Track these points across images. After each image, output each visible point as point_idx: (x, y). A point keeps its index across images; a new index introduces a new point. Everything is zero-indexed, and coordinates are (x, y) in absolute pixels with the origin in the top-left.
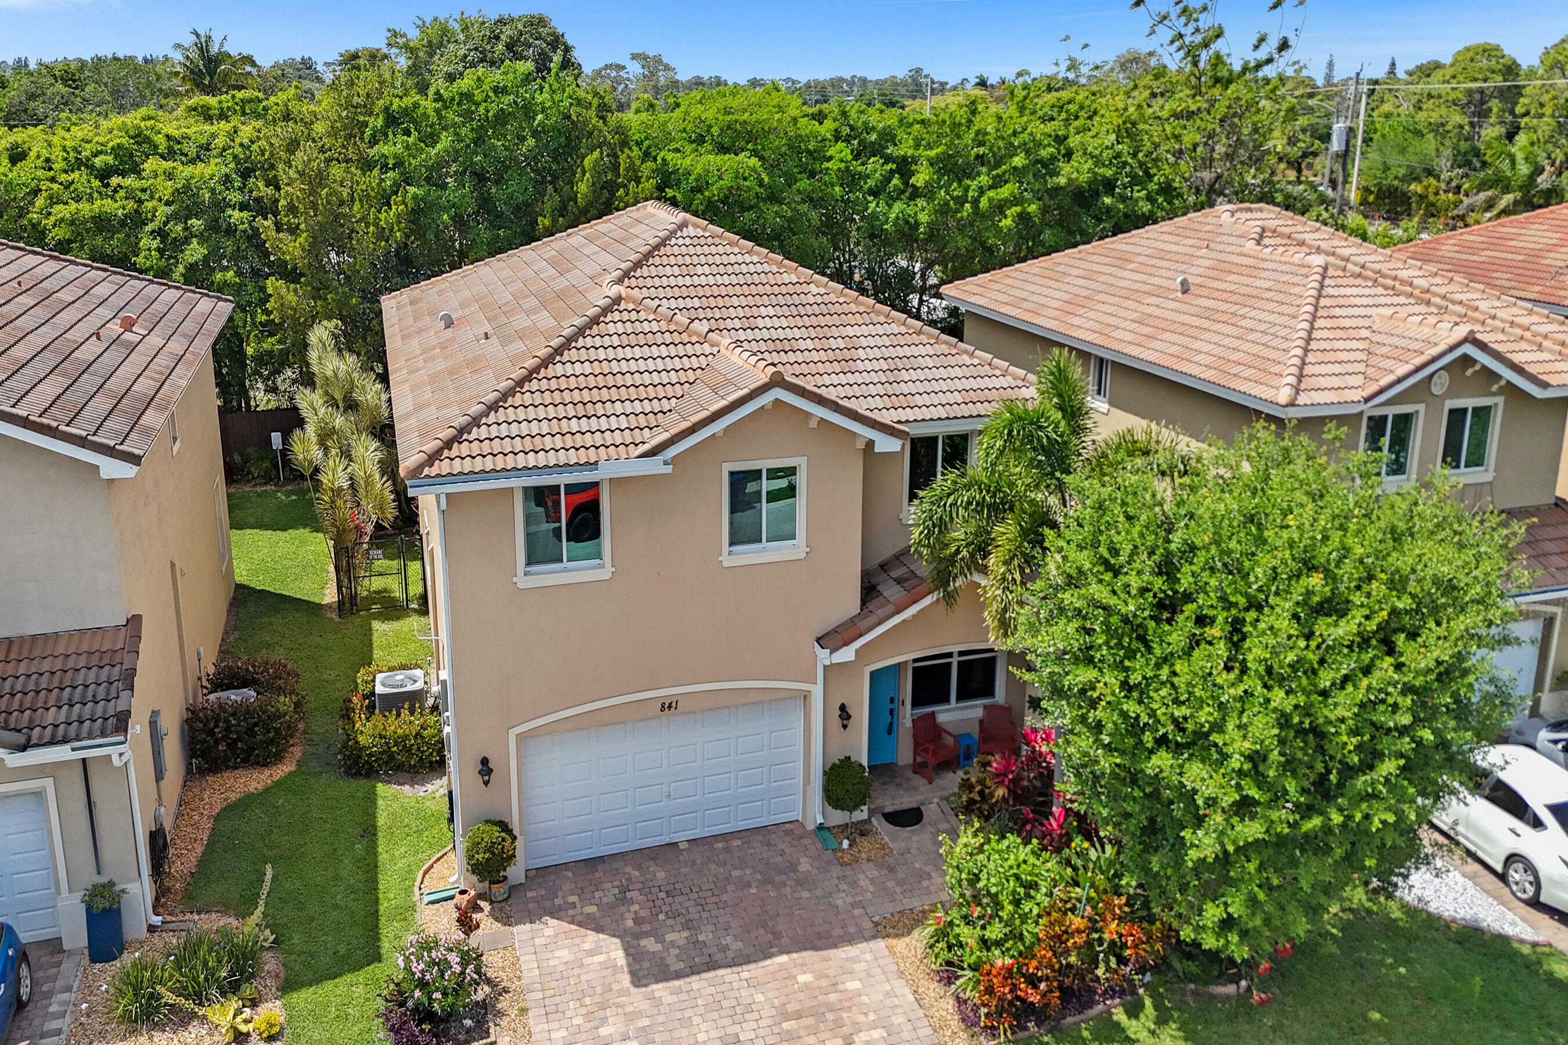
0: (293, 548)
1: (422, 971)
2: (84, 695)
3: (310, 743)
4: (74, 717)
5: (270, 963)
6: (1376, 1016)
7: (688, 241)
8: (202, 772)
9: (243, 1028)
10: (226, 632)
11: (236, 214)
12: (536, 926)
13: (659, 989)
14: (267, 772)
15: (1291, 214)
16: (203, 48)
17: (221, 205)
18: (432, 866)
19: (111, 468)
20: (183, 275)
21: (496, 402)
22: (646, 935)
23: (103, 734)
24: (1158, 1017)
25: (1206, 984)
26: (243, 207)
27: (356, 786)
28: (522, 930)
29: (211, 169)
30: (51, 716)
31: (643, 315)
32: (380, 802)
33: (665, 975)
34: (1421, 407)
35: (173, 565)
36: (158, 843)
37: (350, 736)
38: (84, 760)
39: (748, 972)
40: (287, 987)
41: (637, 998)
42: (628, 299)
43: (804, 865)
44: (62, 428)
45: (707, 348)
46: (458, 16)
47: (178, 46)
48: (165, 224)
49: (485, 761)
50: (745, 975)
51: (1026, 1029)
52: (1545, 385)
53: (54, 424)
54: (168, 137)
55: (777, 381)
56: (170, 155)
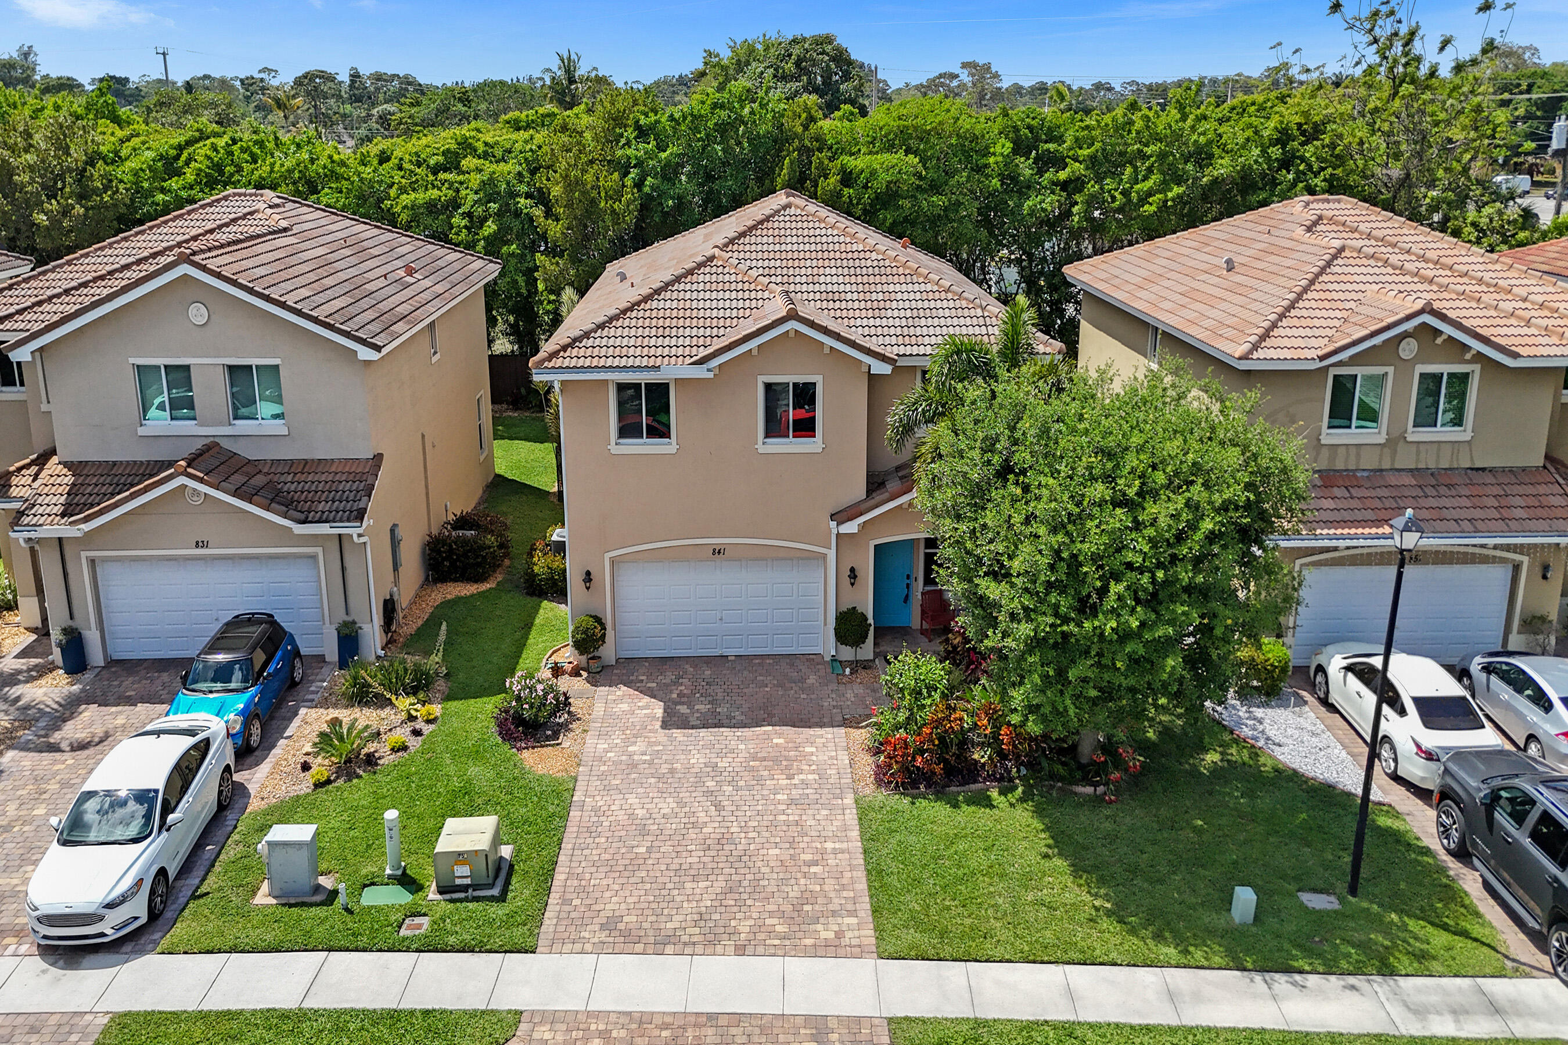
0: (543, 455)
1: (520, 690)
2: (341, 496)
3: (509, 573)
4: (334, 508)
5: (441, 685)
6: (1200, 823)
7: (787, 218)
8: (436, 581)
9: (414, 713)
10: (479, 503)
11: (522, 201)
12: (613, 689)
13: (677, 733)
14: (476, 586)
15: (1367, 205)
16: (569, 68)
17: (513, 195)
18: (559, 649)
19: (365, 354)
20: (484, 248)
21: (604, 323)
22: (683, 703)
23: (348, 520)
24: (1021, 798)
25: (1071, 784)
26: (528, 196)
27: (531, 601)
28: (603, 690)
29: (510, 167)
30: (320, 507)
31: (726, 270)
32: (541, 611)
33: (684, 724)
34: (1390, 370)
35: (423, 436)
36: (389, 608)
37: (531, 565)
38: (340, 535)
39: (739, 732)
40: (448, 698)
41: (662, 735)
42: (720, 258)
43: (812, 680)
44: (337, 325)
45: (766, 295)
46: (761, 39)
47: (548, 70)
48: (472, 207)
49: (588, 573)
50: (739, 734)
51: (919, 788)
52: (1516, 355)
53: (332, 322)
54: (486, 144)
55: (792, 315)
56: (485, 156)
